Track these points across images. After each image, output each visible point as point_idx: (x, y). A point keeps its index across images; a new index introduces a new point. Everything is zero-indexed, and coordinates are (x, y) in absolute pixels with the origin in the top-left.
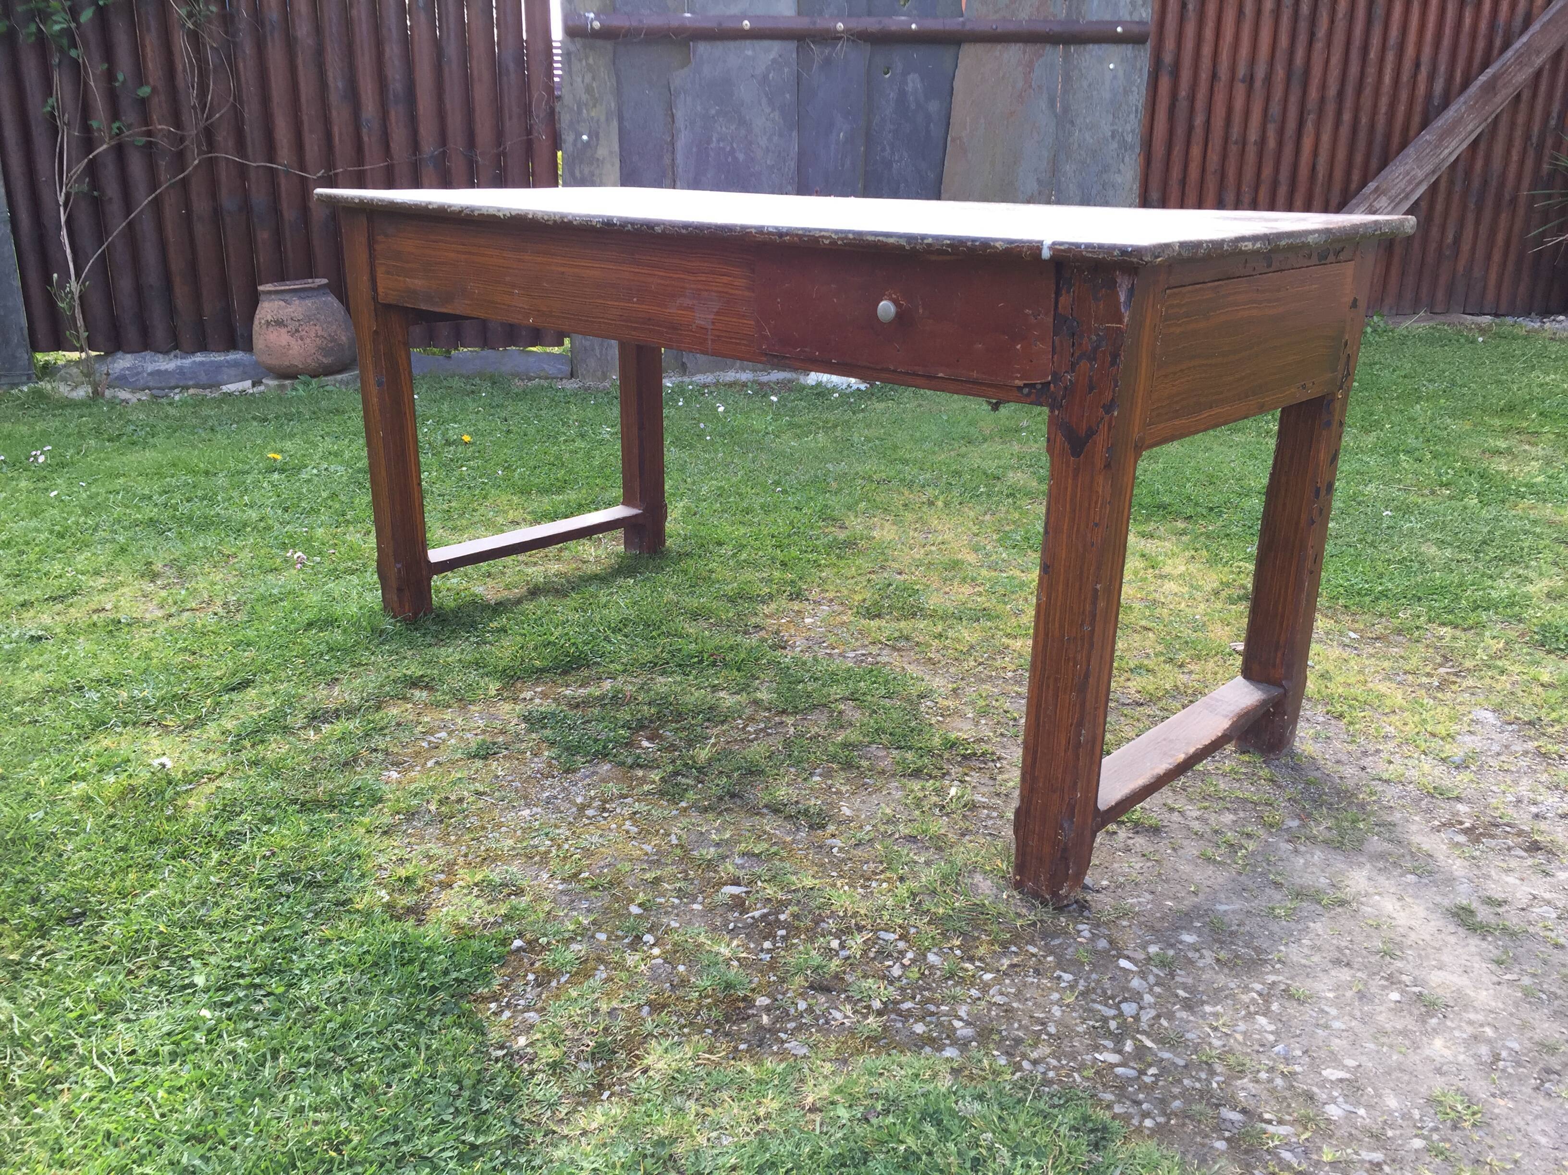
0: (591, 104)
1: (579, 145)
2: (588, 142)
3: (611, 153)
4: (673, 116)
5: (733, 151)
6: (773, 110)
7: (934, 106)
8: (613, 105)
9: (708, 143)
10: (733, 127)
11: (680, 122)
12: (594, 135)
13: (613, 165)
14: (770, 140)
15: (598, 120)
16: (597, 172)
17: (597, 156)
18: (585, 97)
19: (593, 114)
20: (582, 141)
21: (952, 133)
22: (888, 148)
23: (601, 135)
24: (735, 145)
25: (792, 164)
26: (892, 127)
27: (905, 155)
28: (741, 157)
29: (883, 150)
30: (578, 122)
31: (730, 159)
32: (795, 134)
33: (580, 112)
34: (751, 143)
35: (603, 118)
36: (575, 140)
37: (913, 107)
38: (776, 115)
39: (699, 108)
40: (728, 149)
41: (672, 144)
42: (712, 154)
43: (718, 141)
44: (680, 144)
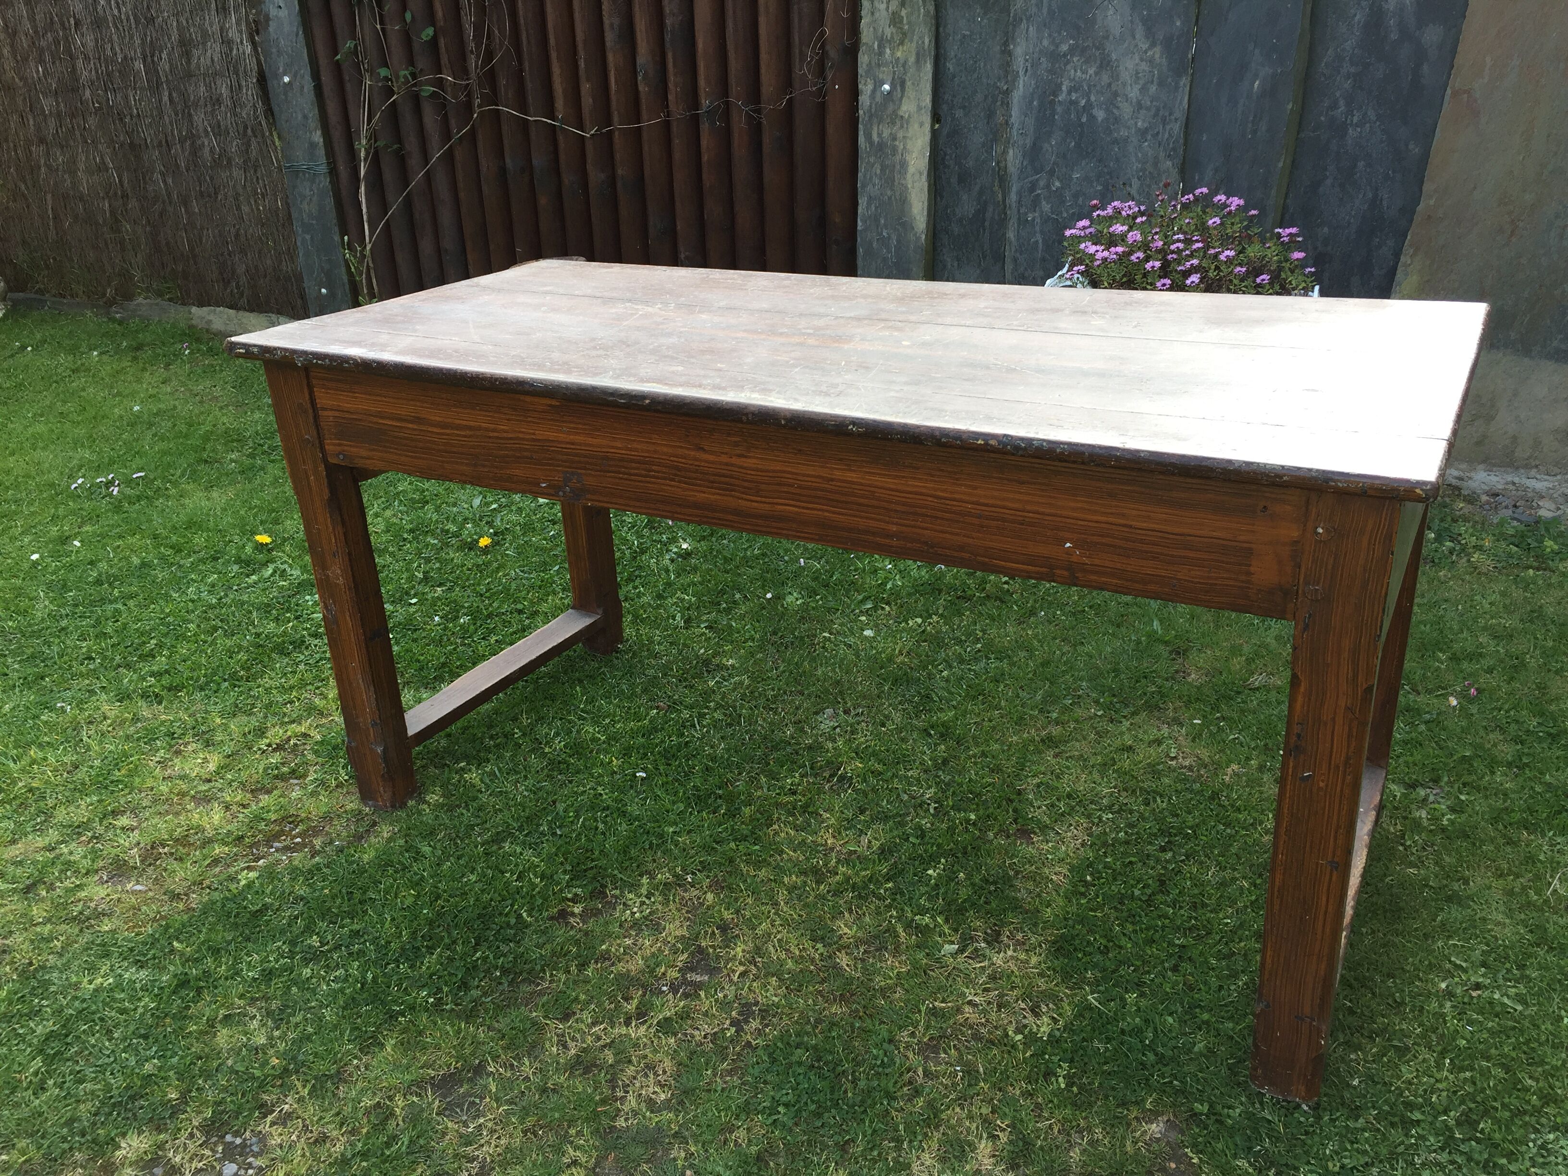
0: (897, 39)
1: (878, 99)
2: (889, 93)
3: (920, 108)
4: (1010, 54)
5: (1089, 106)
6: (1153, 45)
7: (1432, 35)
8: (927, 41)
9: (1055, 94)
10: (1091, 71)
11: (1019, 63)
12: (899, 84)
13: (921, 125)
14: (1144, 89)
15: (904, 65)
16: (900, 135)
17: (901, 113)
18: (888, 32)
19: (899, 54)
20: (882, 92)
21: (1456, 82)
22: (1342, 102)
23: (909, 84)
24: (1093, 98)
25: (1176, 128)
26: (1352, 70)
27: (1372, 115)
28: (1100, 115)
29: (1334, 106)
30: (879, 65)
31: (1084, 120)
32: (1185, 81)
33: (881, 53)
34: (1116, 94)
35: (912, 60)
36: (874, 91)
37: (1394, 36)
38: (1157, 53)
39: (1045, 43)
40: (1083, 102)
41: (1007, 92)
42: (1059, 109)
43: (1069, 93)
44: (1017, 95)
